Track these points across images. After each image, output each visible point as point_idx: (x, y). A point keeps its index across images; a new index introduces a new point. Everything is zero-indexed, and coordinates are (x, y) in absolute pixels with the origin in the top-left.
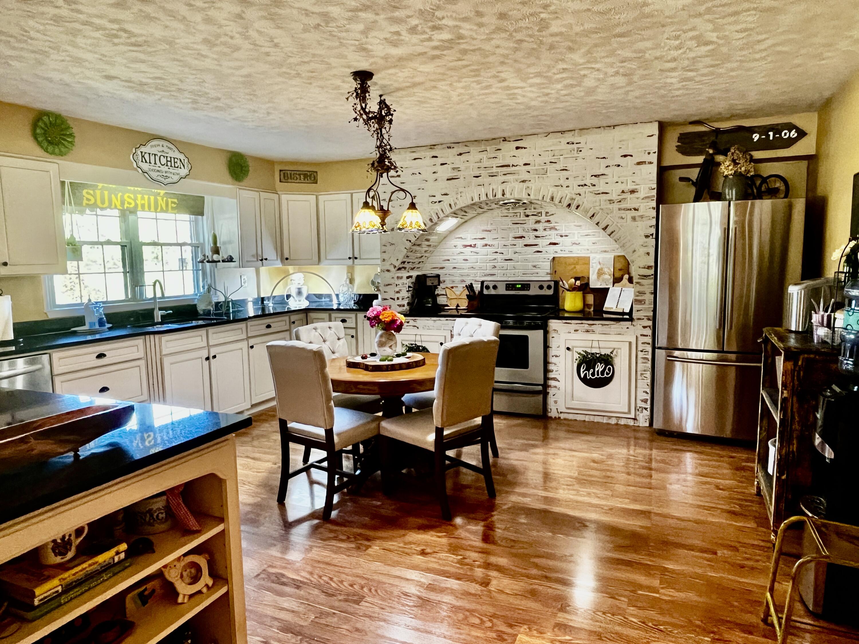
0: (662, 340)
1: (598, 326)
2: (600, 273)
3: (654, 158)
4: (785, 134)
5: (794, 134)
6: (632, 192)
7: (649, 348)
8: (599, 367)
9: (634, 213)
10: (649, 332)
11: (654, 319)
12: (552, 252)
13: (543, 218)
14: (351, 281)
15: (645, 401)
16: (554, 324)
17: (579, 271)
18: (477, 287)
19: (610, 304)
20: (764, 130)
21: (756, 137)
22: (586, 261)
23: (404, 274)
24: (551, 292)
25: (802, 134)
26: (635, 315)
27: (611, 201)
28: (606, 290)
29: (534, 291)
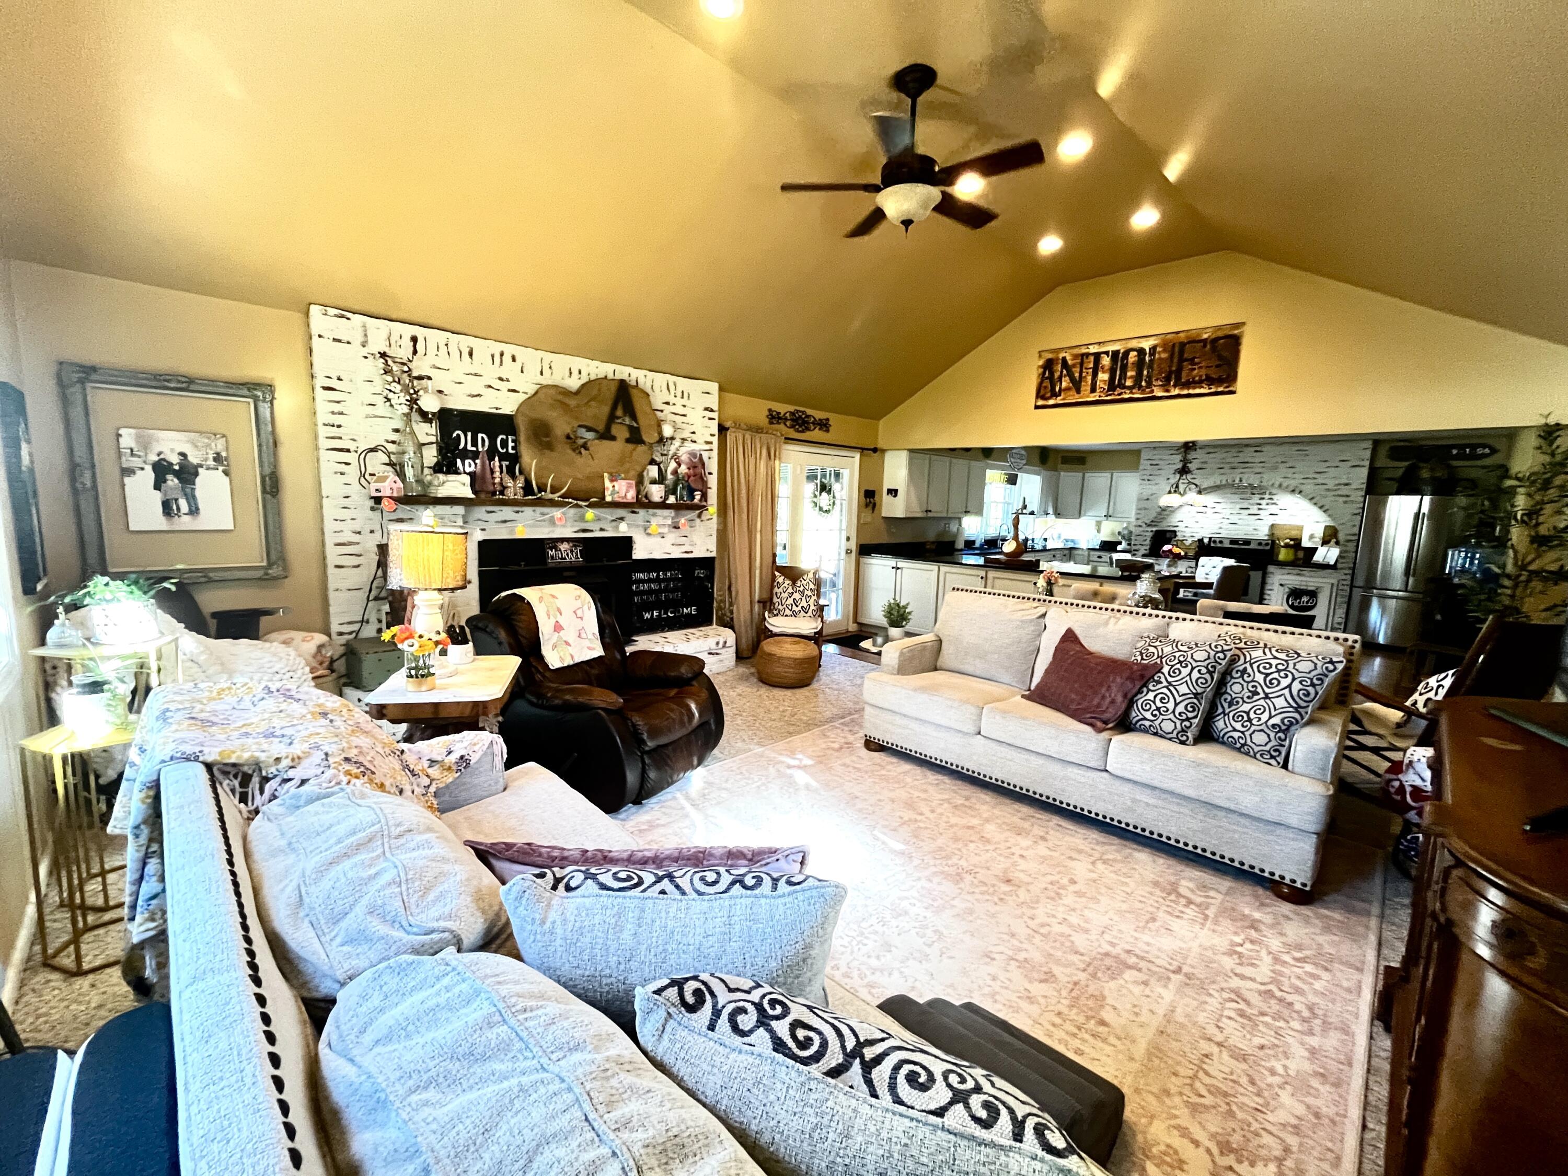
0: (1360, 581)
1: (1307, 571)
2: (1312, 537)
3: (1367, 463)
4: (1480, 451)
5: (1487, 451)
6: (1347, 484)
7: (1348, 588)
8: (1305, 599)
9: (1345, 499)
10: (1349, 577)
11: (1354, 569)
12: (1272, 520)
13: (1267, 496)
14: (1099, 531)
15: (1339, 624)
16: (1271, 568)
17: (1294, 533)
18: (1206, 541)
19: (1318, 557)
20: (1462, 447)
21: (1455, 452)
22: (1301, 529)
23: (1150, 529)
24: (1268, 548)
25: (1494, 451)
26: (1339, 566)
27: (1328, 490)
28: (1316, 549)
29: (1253, 546)
